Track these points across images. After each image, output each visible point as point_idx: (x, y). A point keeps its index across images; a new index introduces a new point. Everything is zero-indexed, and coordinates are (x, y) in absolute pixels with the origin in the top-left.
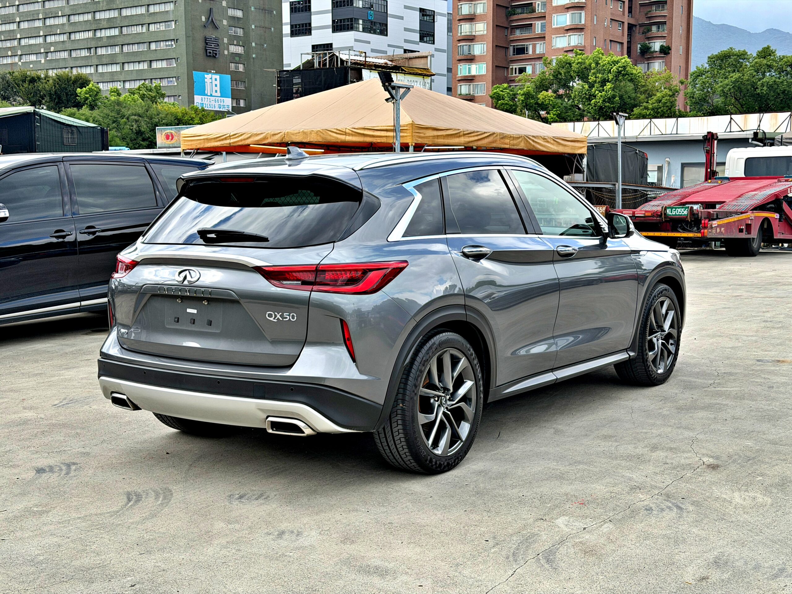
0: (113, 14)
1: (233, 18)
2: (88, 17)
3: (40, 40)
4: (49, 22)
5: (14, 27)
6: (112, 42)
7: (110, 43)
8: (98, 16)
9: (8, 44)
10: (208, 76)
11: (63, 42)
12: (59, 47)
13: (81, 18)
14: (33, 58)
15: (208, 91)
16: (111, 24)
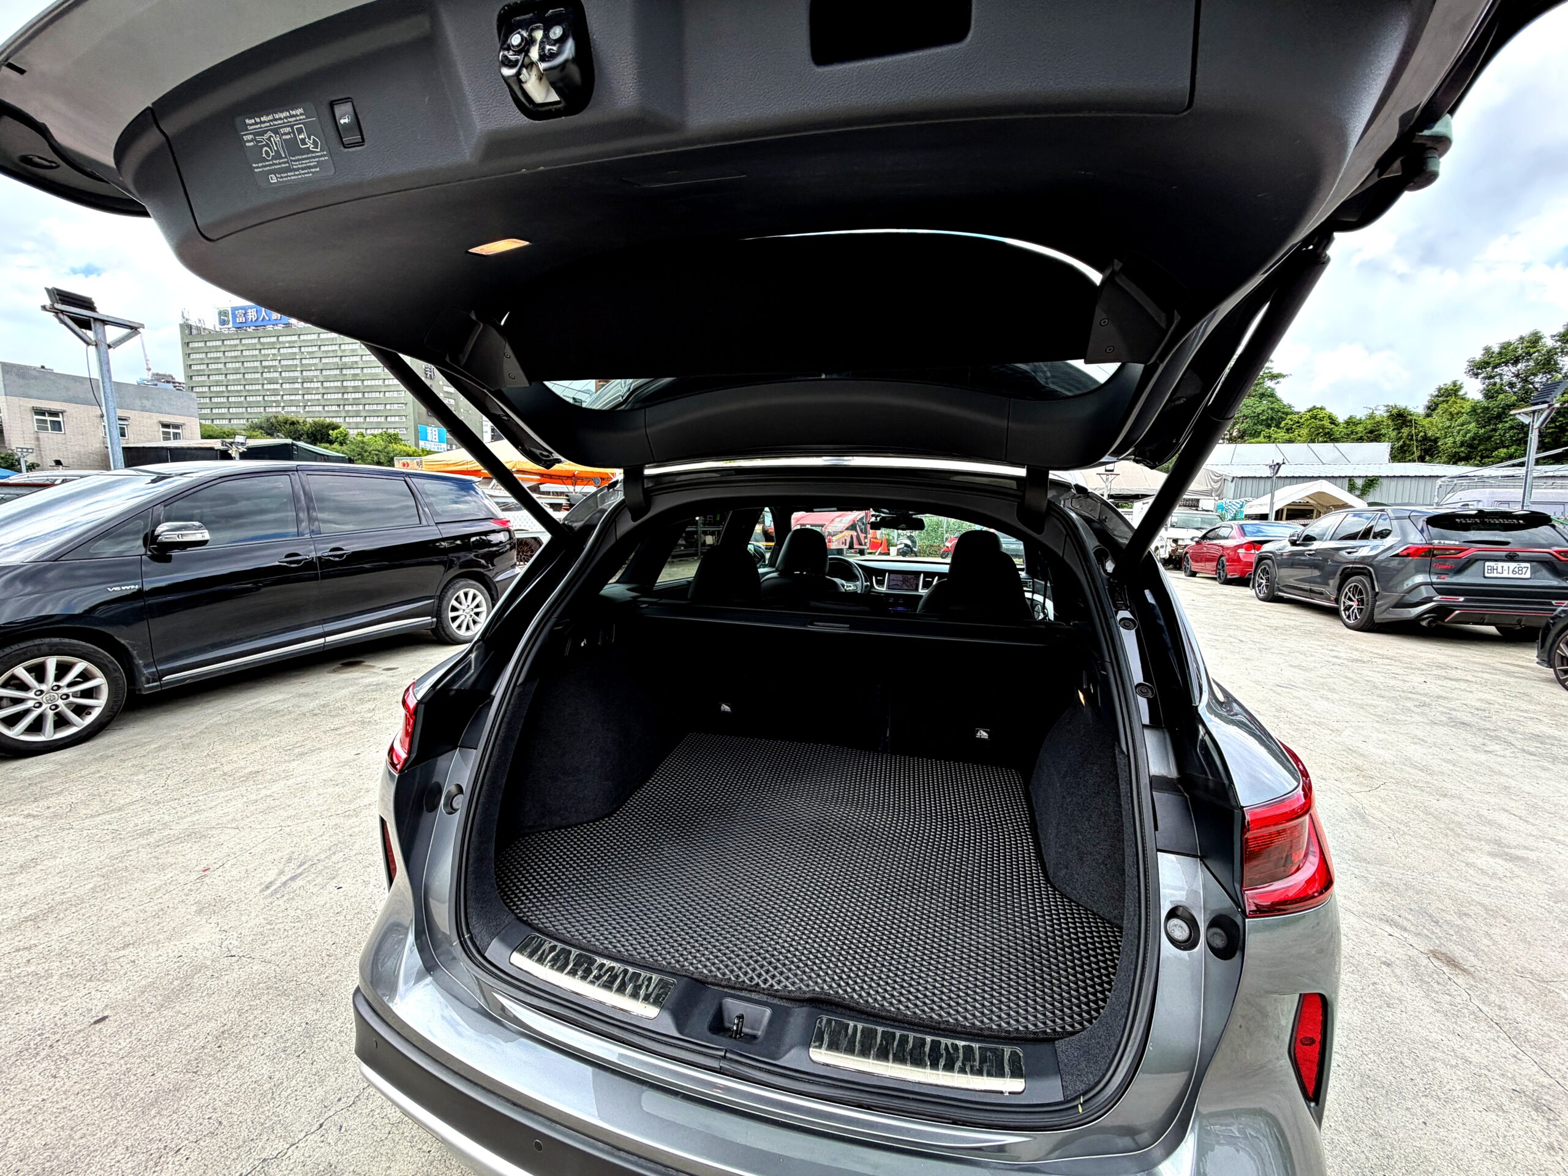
0: (358, 383)
1: (448, 392)
2: (339, 384)
3: (300, 397)
4: (305, 385)
5: (278, 386)
6: (357, 402)
7: (356, 402)
8: (345, 384)
9: (273, 398)
10: (429, 429)
11: (318, 400)
12: (316, 403)
13: (332, 384)
14: (294, 409)
15: (429, 438)
16: (356, 390)
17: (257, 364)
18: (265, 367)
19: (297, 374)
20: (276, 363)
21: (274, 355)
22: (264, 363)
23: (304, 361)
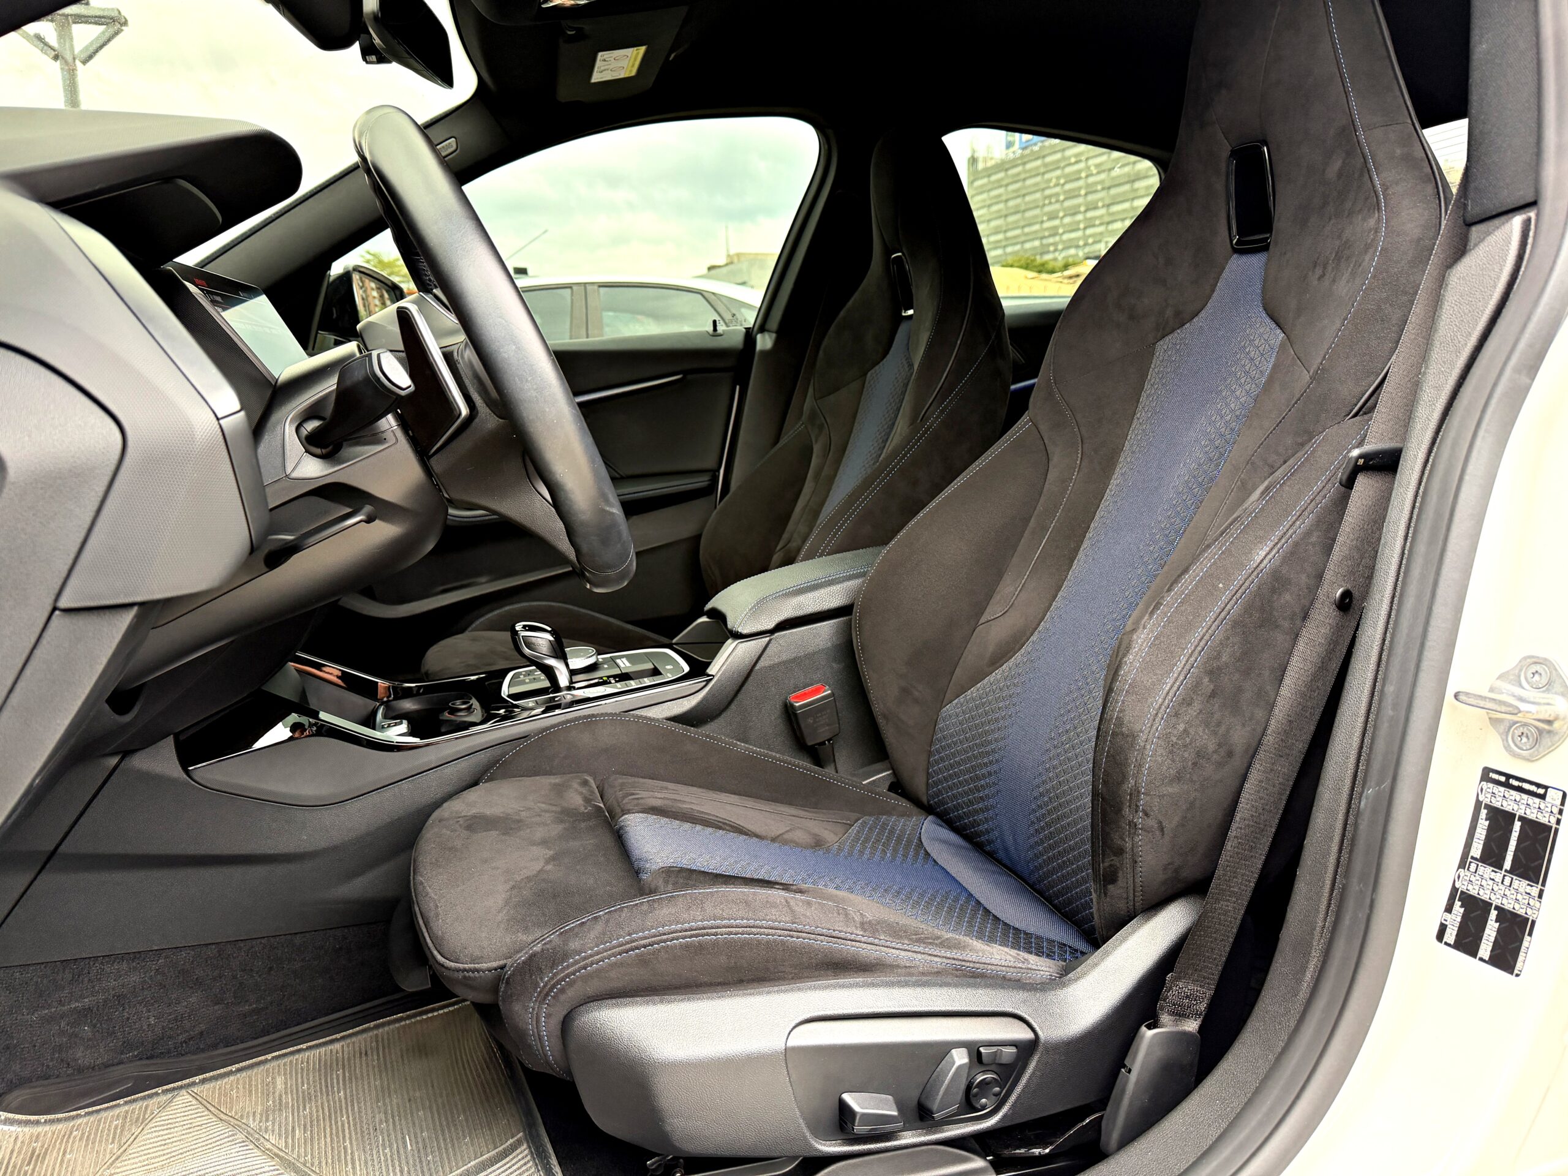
17: (1038, 195)
18: (1046, 198)
19: (1080, 200)
20: (1058, 189)
21: (1058, 178)
22: (1048, 192)
23: (1091, 180)
